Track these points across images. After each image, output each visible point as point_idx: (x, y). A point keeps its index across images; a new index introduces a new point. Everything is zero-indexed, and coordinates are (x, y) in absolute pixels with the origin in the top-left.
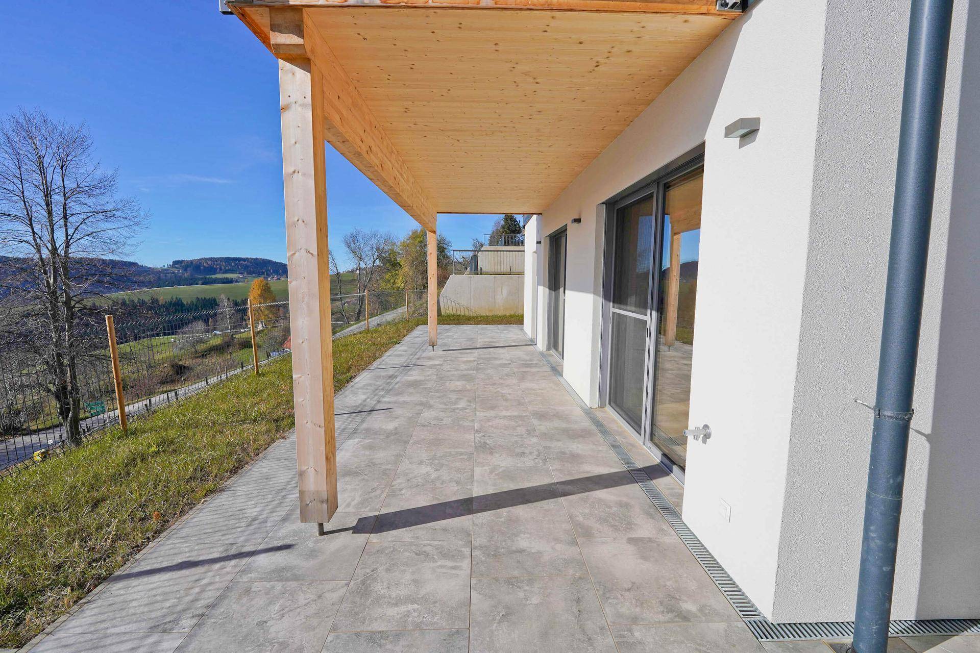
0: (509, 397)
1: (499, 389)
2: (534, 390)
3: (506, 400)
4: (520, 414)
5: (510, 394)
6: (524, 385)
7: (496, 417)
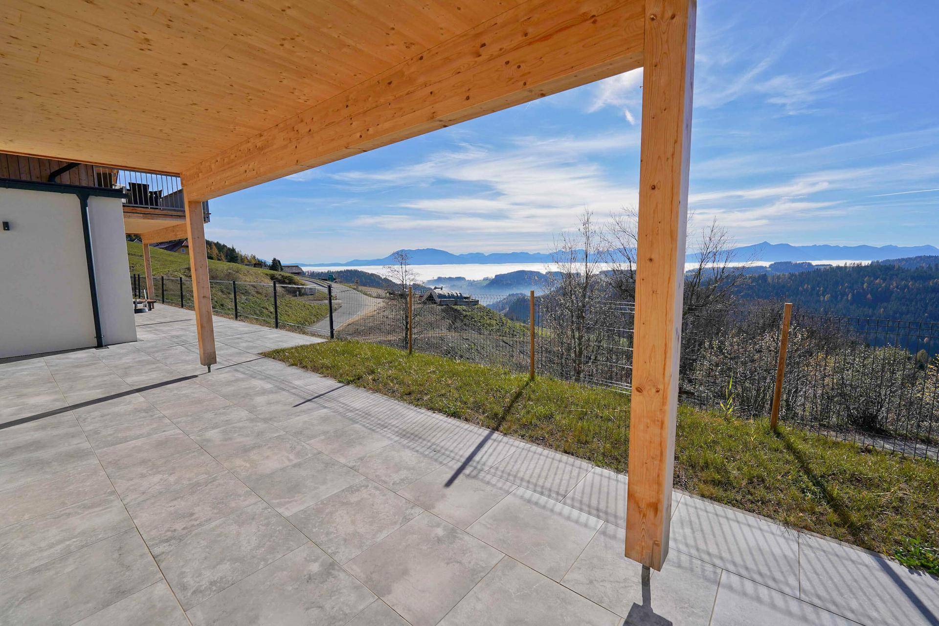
0: (140, 470)
1: (172, 479)
2: (86, 507)
3: (143, 462)
4: (111, 448)
5: (143, 476)
6: (111, 515)
7: (149, 434)
